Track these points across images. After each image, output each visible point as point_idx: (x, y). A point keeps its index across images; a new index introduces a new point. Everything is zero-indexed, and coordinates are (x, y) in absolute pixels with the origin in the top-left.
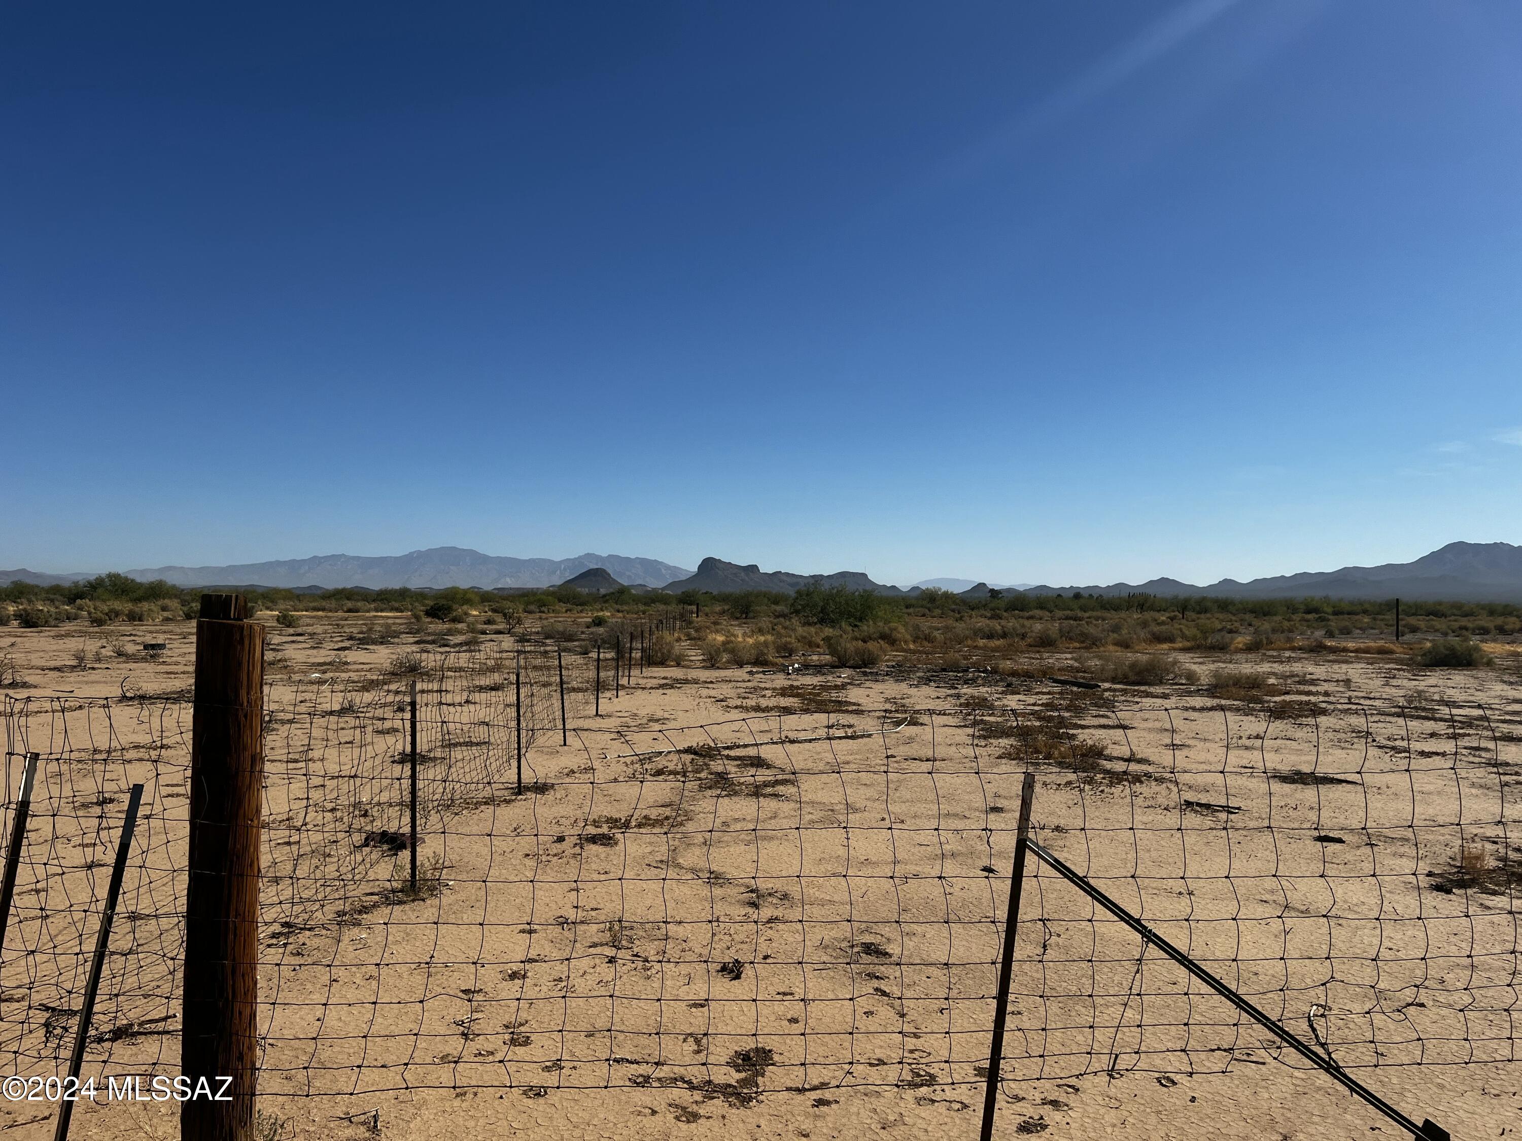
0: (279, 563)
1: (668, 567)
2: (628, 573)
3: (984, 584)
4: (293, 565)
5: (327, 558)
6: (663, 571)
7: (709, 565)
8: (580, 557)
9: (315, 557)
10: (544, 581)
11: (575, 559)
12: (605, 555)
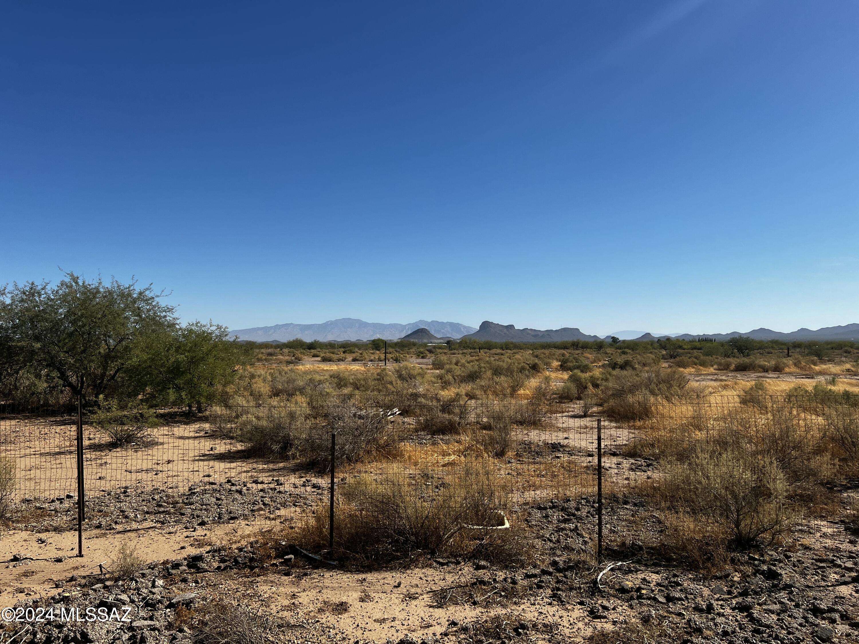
0: (259, 329)
1: (465, 327)
2: (443, 331)
3: (649, 334)
4: (266, 329)
5: (283, 326)
6: (462, 329)
7: (486, 325)
8: (416, 322)
9: (277, 325)
10: (395, 337)
11: (414, 323)
12: (430, 321)
